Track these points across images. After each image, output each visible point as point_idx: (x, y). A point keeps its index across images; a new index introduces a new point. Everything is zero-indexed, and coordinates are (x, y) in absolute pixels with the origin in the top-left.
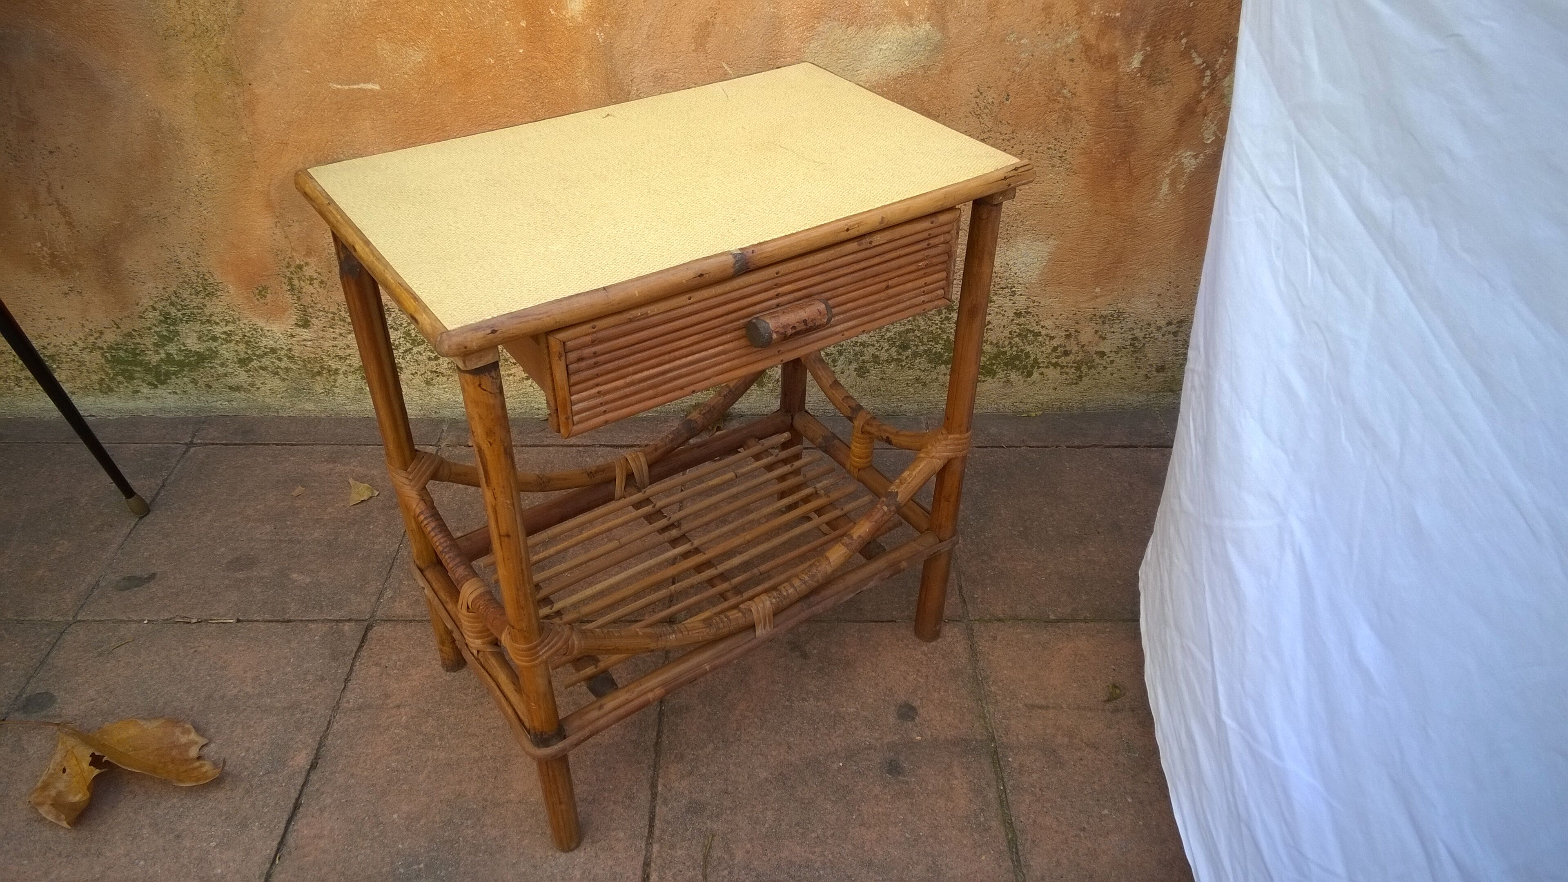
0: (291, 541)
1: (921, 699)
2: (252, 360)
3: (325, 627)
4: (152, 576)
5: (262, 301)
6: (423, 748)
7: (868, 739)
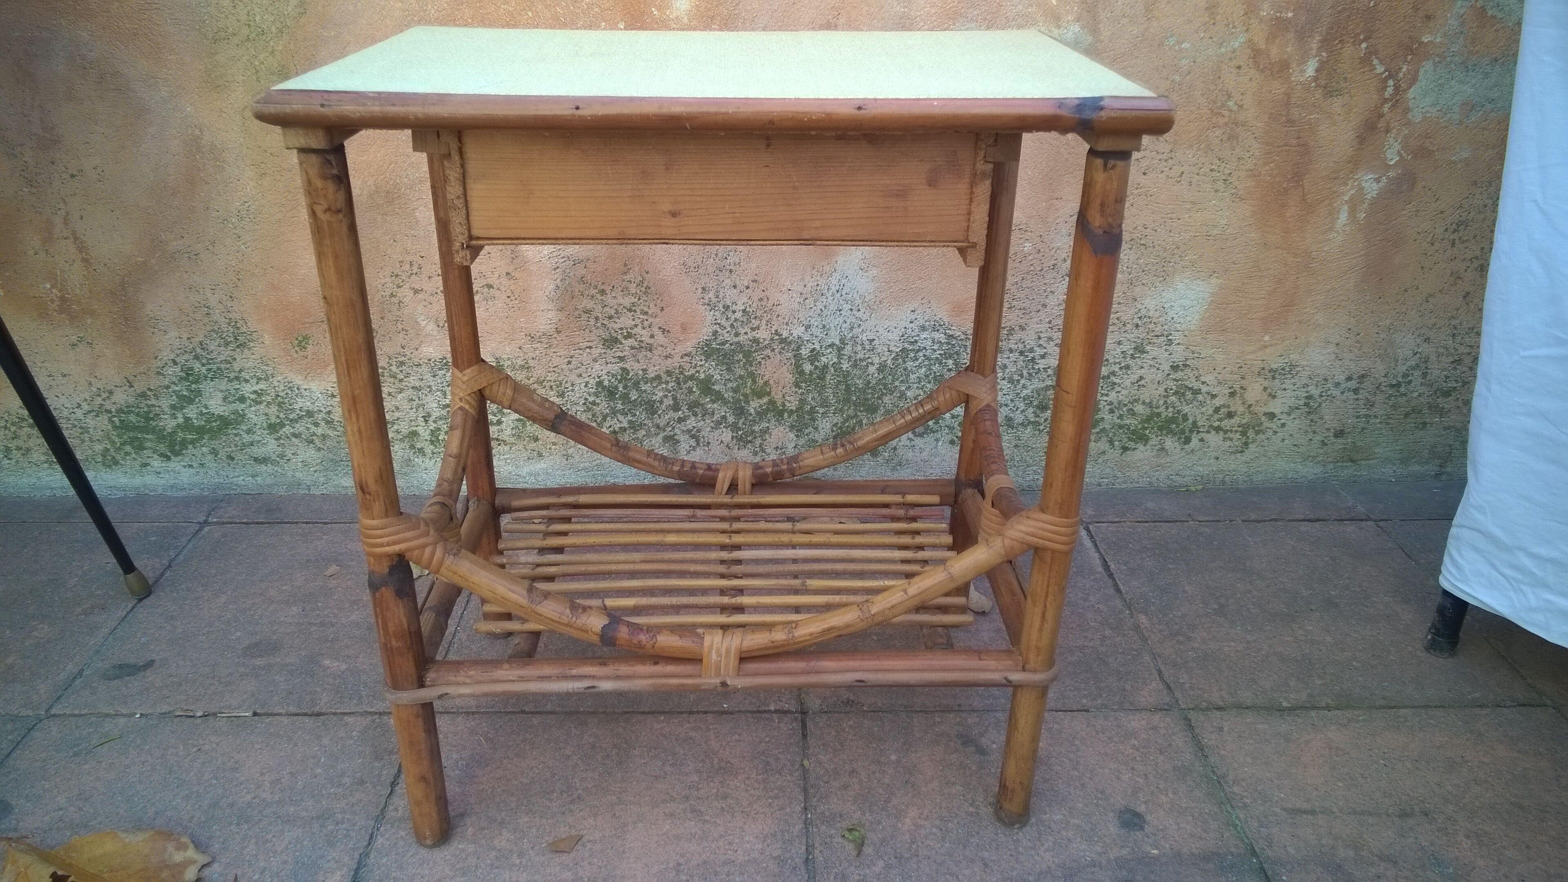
0: (322, 624)
1: (1145, 803)
2: (284, 426)
3: (366, 721)
4: (150, 664)
5: (301, 353)
6: (497, 868)
7: (1087, 853)
